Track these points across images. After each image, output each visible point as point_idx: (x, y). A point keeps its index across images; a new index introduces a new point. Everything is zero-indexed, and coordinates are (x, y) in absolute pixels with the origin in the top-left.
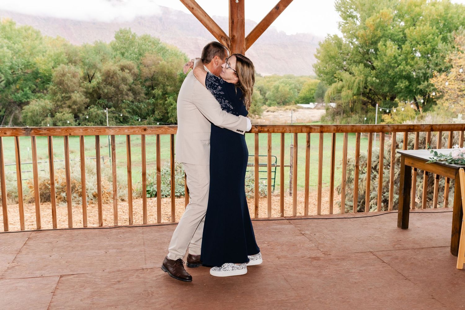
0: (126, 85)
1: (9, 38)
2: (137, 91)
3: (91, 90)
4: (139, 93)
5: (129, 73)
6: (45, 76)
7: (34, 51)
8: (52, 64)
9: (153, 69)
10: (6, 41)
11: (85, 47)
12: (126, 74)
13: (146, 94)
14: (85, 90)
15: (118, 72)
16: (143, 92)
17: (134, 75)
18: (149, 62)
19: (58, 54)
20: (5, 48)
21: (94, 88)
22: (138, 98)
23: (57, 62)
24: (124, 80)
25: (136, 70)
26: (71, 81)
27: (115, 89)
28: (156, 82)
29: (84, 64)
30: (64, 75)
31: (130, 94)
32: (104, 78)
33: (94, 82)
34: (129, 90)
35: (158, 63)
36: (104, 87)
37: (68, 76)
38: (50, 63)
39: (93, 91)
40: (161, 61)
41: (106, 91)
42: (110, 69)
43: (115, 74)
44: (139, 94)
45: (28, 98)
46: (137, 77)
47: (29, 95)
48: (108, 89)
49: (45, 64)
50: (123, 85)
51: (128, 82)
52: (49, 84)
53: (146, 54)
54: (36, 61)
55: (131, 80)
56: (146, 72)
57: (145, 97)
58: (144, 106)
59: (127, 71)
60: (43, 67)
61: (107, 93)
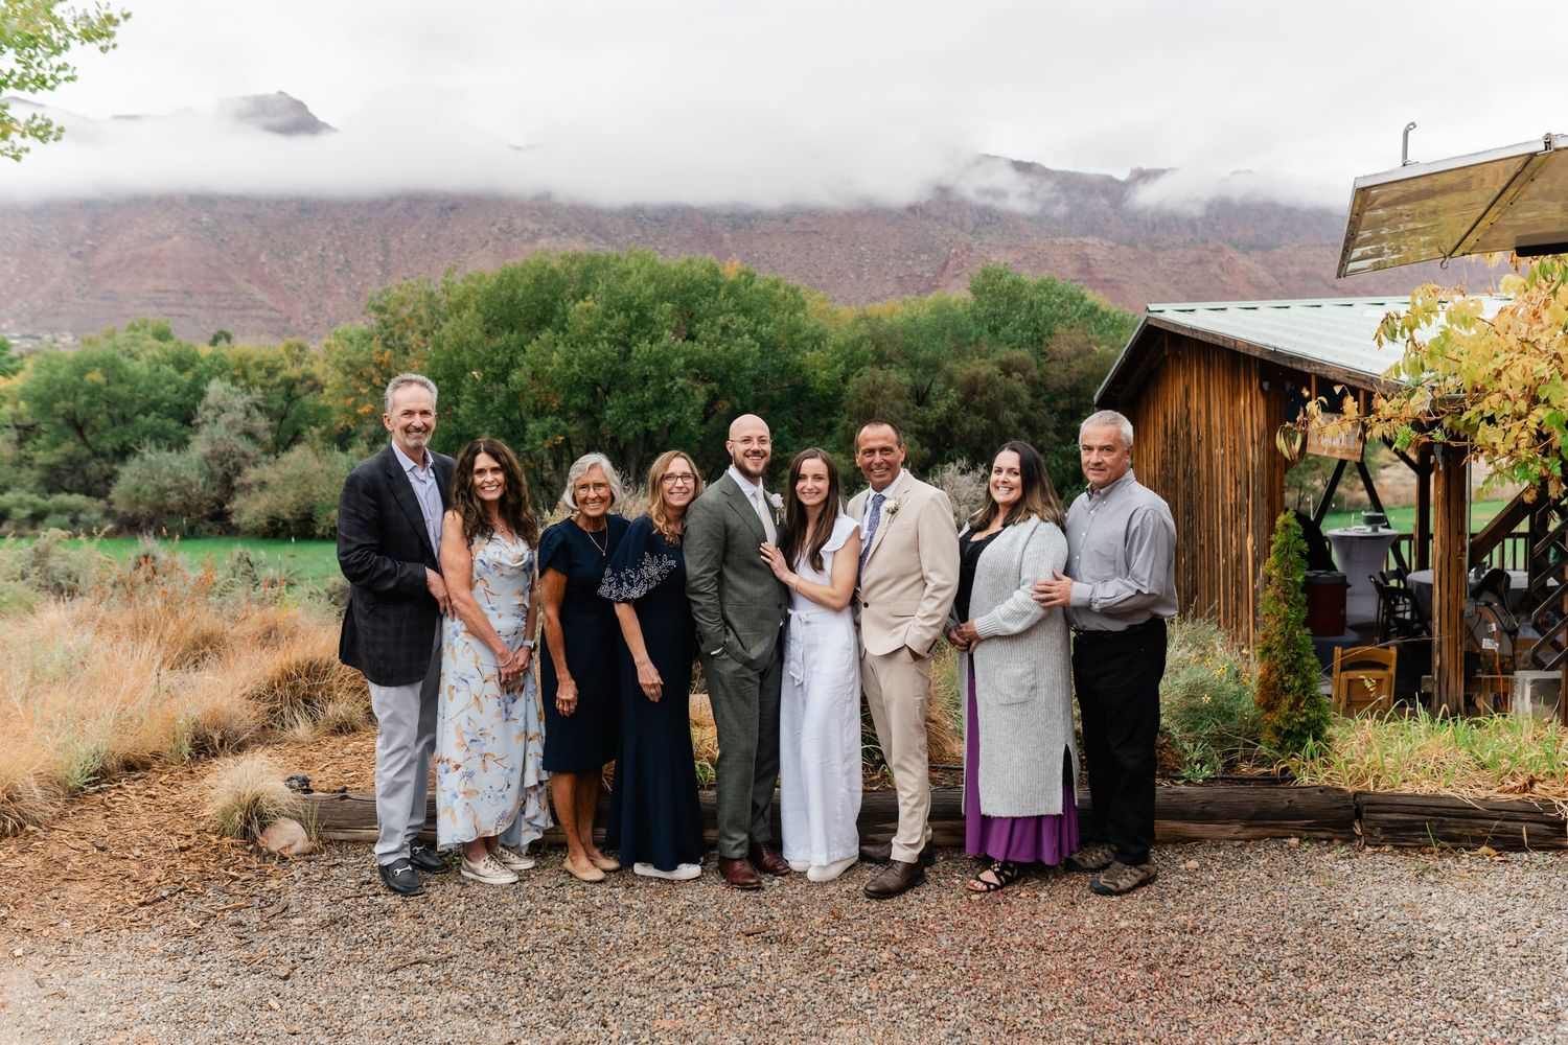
0: (1013, 410)
1: (746, 312)
2: (1039, 425)
3: (934, 426)
4: (1044, 429)
5: (1020, 380)
6: (825, 397)
7: (797, 337)
8: (841, 366)
9: (1078, 365)
10: (742, 318)
11: (913, 320)
12: (1016, 383)
13: (1057, 431)
14: (920, 426)
15: (998, 379)
16: (1052, 426)
17: (1032, 383)
18: (1065, 349)
19: (853, 342)
20: (747, 336)
21: (939, 421)
22: (1039, 442)
23: (854, 363)
24: (1011, 398)
25: (1036, 373)
26: (892, 406)
27: (988, 422)
28: (1083, 400)
29: (915, 364)
30: (873, 394)
31: (1023, 432)
32: (961, 396)
33: (941, 408)
34: (1021, 423)
35: (1090, 351)
36: (963, 417)
37: (885, 396)
38: (839, 366)
39: (938, 428)
40: (1098, 345)
41: (967, 427)
42: (978, 373)
43: (990, 382)
44: (1042, 432)
45: (786, 450)
46: (1037, 387)
47: (787, 443)
48: (972, 423)
49: (825, 369)
50: (1008, 412)
51: (1020, 402)
52: (835, 415)
53: (1060, 329)
54: (804, 361)
55: (1026, 399)
56: (1058, 375)
57: (1058, 439)
58: (1057, 462)
59: (1016, 375)
60: (824, 374)
61: (971, 431)
